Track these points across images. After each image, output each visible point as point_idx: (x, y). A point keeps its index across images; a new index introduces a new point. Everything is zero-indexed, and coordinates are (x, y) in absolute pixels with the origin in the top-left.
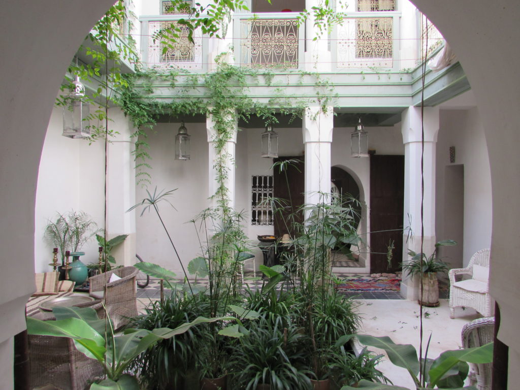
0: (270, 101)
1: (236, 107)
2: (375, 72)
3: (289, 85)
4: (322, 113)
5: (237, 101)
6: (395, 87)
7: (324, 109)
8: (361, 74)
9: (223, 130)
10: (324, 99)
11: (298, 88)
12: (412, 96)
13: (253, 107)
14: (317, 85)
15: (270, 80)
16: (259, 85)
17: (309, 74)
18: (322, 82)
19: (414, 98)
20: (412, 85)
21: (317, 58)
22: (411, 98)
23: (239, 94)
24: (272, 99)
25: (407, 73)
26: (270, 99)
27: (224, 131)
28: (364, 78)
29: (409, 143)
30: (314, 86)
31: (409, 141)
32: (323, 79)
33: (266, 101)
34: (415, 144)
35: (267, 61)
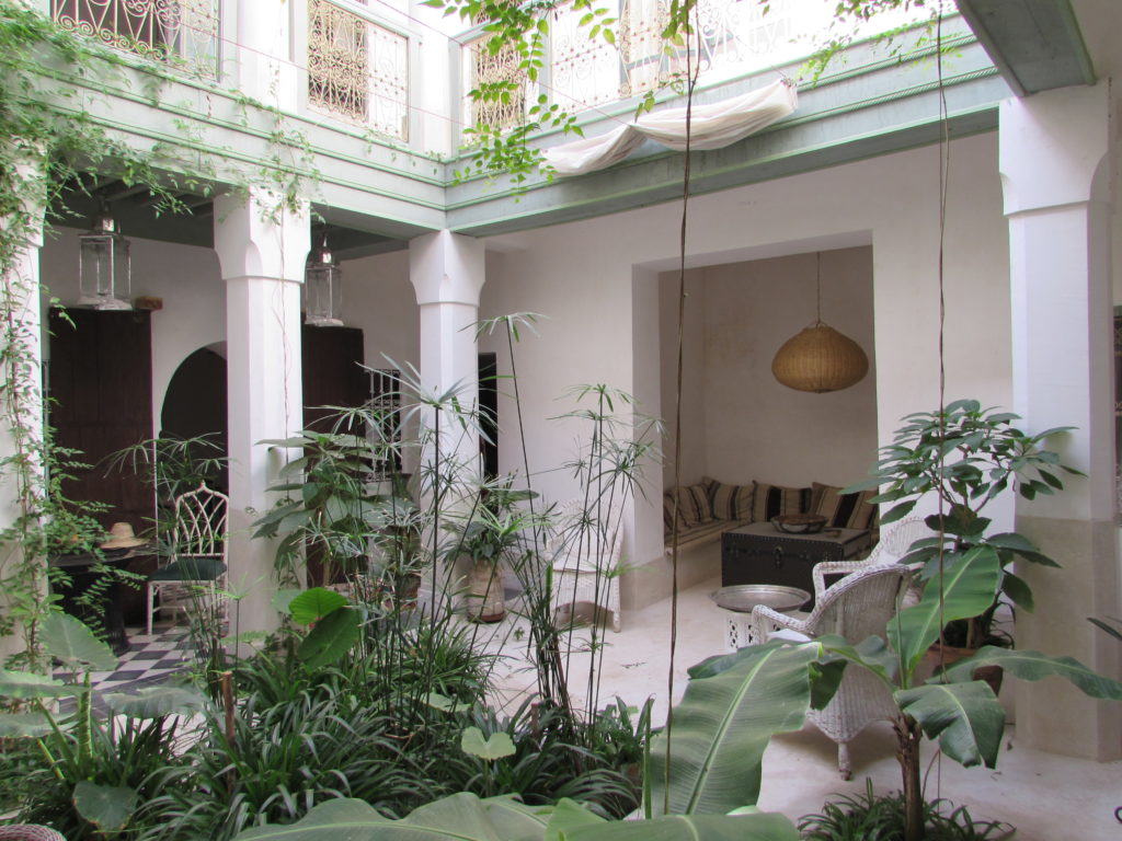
0: (156, 149)
1: (54, 139)
2: (387, 144)
3: (211, 120)
4: (287, 211)
5: (60, 126)
6: (418, 183)
7: (291, 201)
8: (363, 139)
9: (10, 206)
10: (290, 178)
11: (229, 132)
12: (446, 211)
13: (108, 153)
14: (274, 139)
15: (154, 89)
16: (125, 95)
17: (258, 107)
18: (287, 135)
19: (450, 214)
20: (445, 187)
21: (277, 72)
22: (442, 214)
23: (63, 104)
24: (162, 144)
25: (439, 162)
26: (155, 143)
27: (14, 209)
28: (370, 151)
29: (438, 303)
30: (268, 139)
31: (440, 300)
32: (288, 129)
33: (147, 146)
34: (451, 306)
35: (135, 32)
